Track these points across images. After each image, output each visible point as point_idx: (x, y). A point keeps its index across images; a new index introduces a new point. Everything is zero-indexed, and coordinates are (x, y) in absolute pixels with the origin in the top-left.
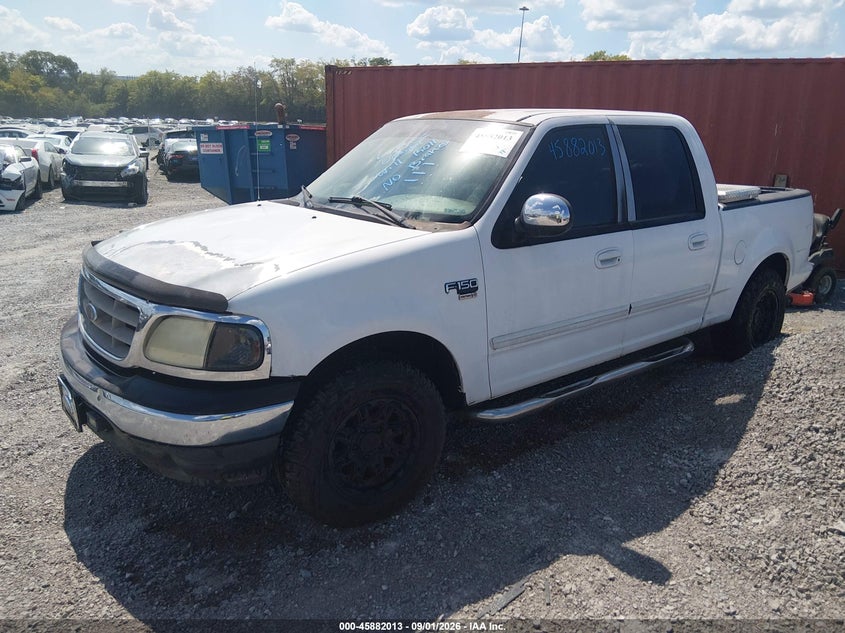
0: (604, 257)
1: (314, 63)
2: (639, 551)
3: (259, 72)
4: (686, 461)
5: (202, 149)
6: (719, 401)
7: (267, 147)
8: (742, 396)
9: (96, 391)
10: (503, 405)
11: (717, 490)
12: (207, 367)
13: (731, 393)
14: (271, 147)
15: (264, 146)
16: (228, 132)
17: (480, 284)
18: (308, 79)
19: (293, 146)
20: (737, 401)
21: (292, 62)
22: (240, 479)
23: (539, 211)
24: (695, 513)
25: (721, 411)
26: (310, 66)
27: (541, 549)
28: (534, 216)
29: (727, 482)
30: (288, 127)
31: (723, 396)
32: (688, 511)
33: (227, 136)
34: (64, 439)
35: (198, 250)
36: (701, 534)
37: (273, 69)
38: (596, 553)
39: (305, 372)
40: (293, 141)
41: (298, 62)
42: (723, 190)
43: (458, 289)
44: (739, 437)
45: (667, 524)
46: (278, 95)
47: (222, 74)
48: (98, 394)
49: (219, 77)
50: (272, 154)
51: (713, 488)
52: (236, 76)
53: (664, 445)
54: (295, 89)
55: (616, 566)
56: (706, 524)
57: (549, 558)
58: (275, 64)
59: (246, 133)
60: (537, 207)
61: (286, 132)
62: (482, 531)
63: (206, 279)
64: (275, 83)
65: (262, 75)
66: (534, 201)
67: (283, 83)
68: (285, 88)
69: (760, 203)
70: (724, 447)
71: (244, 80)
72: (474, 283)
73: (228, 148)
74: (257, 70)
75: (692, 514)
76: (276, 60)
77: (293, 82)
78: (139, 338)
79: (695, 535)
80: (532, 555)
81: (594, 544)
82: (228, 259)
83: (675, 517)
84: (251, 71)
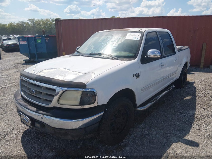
0: (161, 65)
1: (40, 20)
2: (188, 139)
3: (25, 22)
4: (184, 114)
5: (20, 43)
6: (185, 99)
7: (40, 41)
8: (191, 97)
9: (41, 116)
10: (144, 106)
11: (196, 121)
12: (80, 105)
13: (188, 96)
14: (41, 41)
15: (39, 41)
16: (28, 38)
17: (140, 74)
18: (39, 24)
19: (47, 41)
20: (190, 98)
21: (34, 19)
22: (87, 136)
23: (151, 54)
24: (195, 127)
25: (186, 101)
26: (39, 20)
27: (166, 143)
28: (150, 55)
29: (198, 118)
30: (46, 36)
31: (186, 97)
32: (192, 127)
33: (28, 39)
34: (13, 131)
35: (66, 70)
36: (199, 132)
37: (29, 21)
38: (179, 142)
39: (106, 103)
40: (47, 39)
41: (35, 19)
42: (178, 47)
43: (136, 76)
44: (195, 107)
45: (190, 131)
46: (30, 28)
47: (14, 23)
48: (41, 117)
49: (13, 24)
50: (41, 43)
51: (195, 120)
52: (18, 24)
53: (177, 111)
54: (35, 26)
55: (186, 144)
56: (198, 130)
57: (170, 145)
58: (29, 20)
59: (33, 38)
60: (150, 53)
61: (45, 37)
62: (149, 141)
63: (76, 79)
64: (29, 25)
65: (25, 23)
66: (149, 52)
67: (32, 25)
68: (32, 26)
69: (183, 50)
70: (192, 110)
71: (21, 24)
72: (139, 74)
73: (28, 42)
74: (24, 22)
75: (194, 127)
76: (29, 19)
77: (34, 25)
78: (56, 98)
79: (197, 133)
80: (165, 145)
81: (177, 139)
82: (79, 72)
83: (190, 129)
84: (22, 22)
